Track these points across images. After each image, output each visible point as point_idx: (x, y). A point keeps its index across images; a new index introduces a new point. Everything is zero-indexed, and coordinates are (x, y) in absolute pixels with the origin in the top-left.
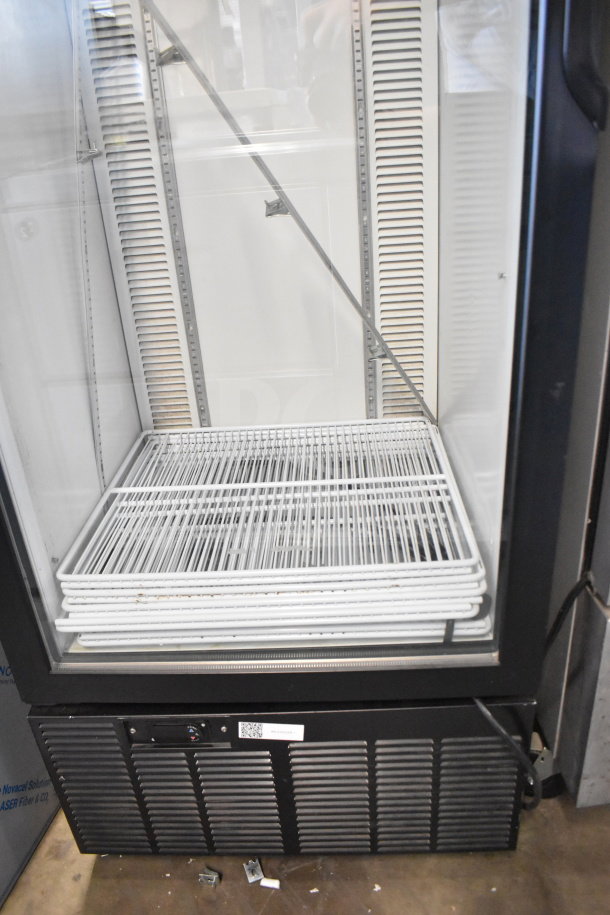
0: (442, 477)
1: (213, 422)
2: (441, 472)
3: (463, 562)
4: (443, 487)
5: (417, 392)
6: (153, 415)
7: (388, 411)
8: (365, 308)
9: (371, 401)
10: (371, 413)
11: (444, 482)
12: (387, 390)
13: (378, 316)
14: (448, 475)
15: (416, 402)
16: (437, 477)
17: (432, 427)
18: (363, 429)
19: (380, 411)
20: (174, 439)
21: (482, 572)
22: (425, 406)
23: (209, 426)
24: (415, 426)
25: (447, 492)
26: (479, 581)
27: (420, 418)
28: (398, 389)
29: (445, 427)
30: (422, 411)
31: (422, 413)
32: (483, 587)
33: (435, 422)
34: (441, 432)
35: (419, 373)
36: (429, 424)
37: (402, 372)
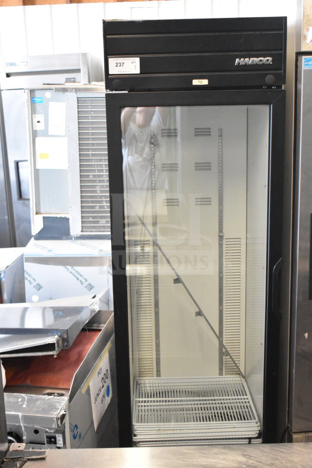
0: (247, 397)
1: (161, 375)
2: (246, 395)
3: (253, 421)
4: (247, 400)
5: (237, 367)
6: (139, 372)
7: (227, 373)
8: (220, 337)
9: (221, 369)
10: (221, 374)
11: (247, 399)
12: (227, 365)
13: (224, 339)
14: (249, 396)
15: (237, 370)
16: (245, 397)
17: (243, 380)
18: (217, 380)
19: (224, 373)
20: (147, 381)
21: (259, 424)
22: (240, 372)
23: (160, 376)
24: (237, 379)
25: (249, 402)
26: (258, 427)
27: (239, 376)
28: (231, 365)
29: (248, 379)
30: (240, 374)
31: (239, 374)
32: (259, 428)
33: (244, 377)
34: (246, 381)
35: (238, 359)
36: (242, 378)
37: (232, 359)
